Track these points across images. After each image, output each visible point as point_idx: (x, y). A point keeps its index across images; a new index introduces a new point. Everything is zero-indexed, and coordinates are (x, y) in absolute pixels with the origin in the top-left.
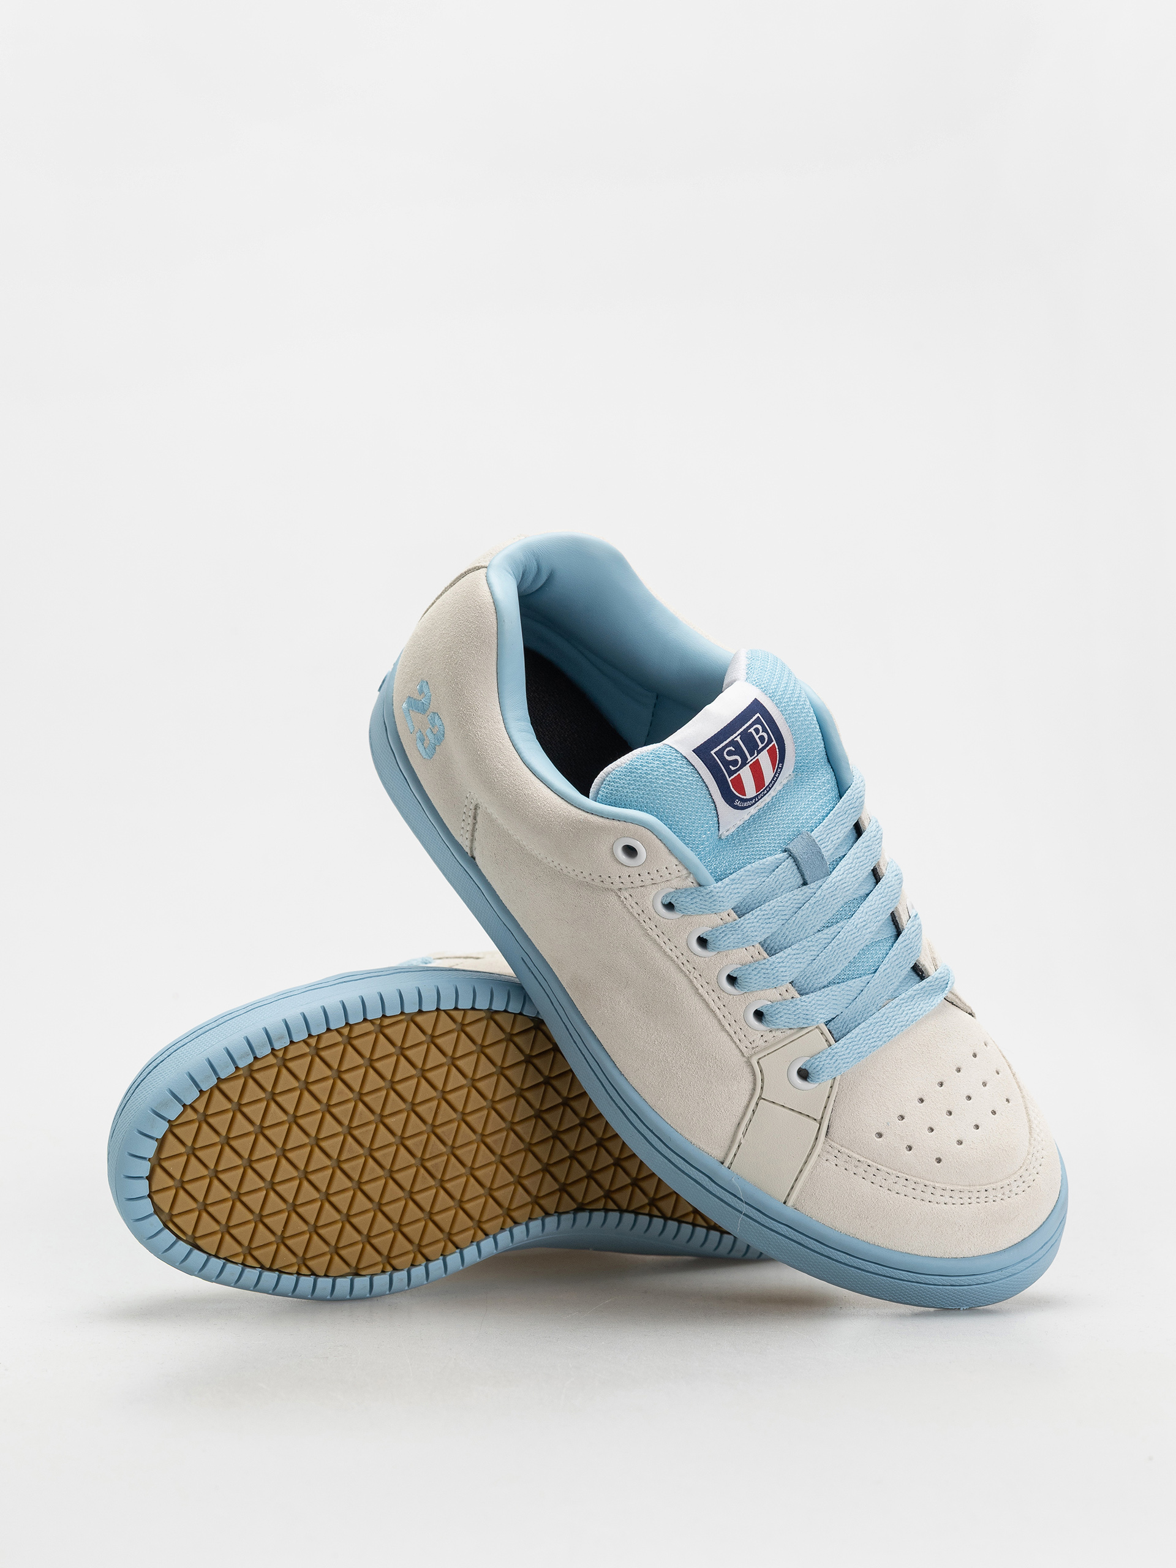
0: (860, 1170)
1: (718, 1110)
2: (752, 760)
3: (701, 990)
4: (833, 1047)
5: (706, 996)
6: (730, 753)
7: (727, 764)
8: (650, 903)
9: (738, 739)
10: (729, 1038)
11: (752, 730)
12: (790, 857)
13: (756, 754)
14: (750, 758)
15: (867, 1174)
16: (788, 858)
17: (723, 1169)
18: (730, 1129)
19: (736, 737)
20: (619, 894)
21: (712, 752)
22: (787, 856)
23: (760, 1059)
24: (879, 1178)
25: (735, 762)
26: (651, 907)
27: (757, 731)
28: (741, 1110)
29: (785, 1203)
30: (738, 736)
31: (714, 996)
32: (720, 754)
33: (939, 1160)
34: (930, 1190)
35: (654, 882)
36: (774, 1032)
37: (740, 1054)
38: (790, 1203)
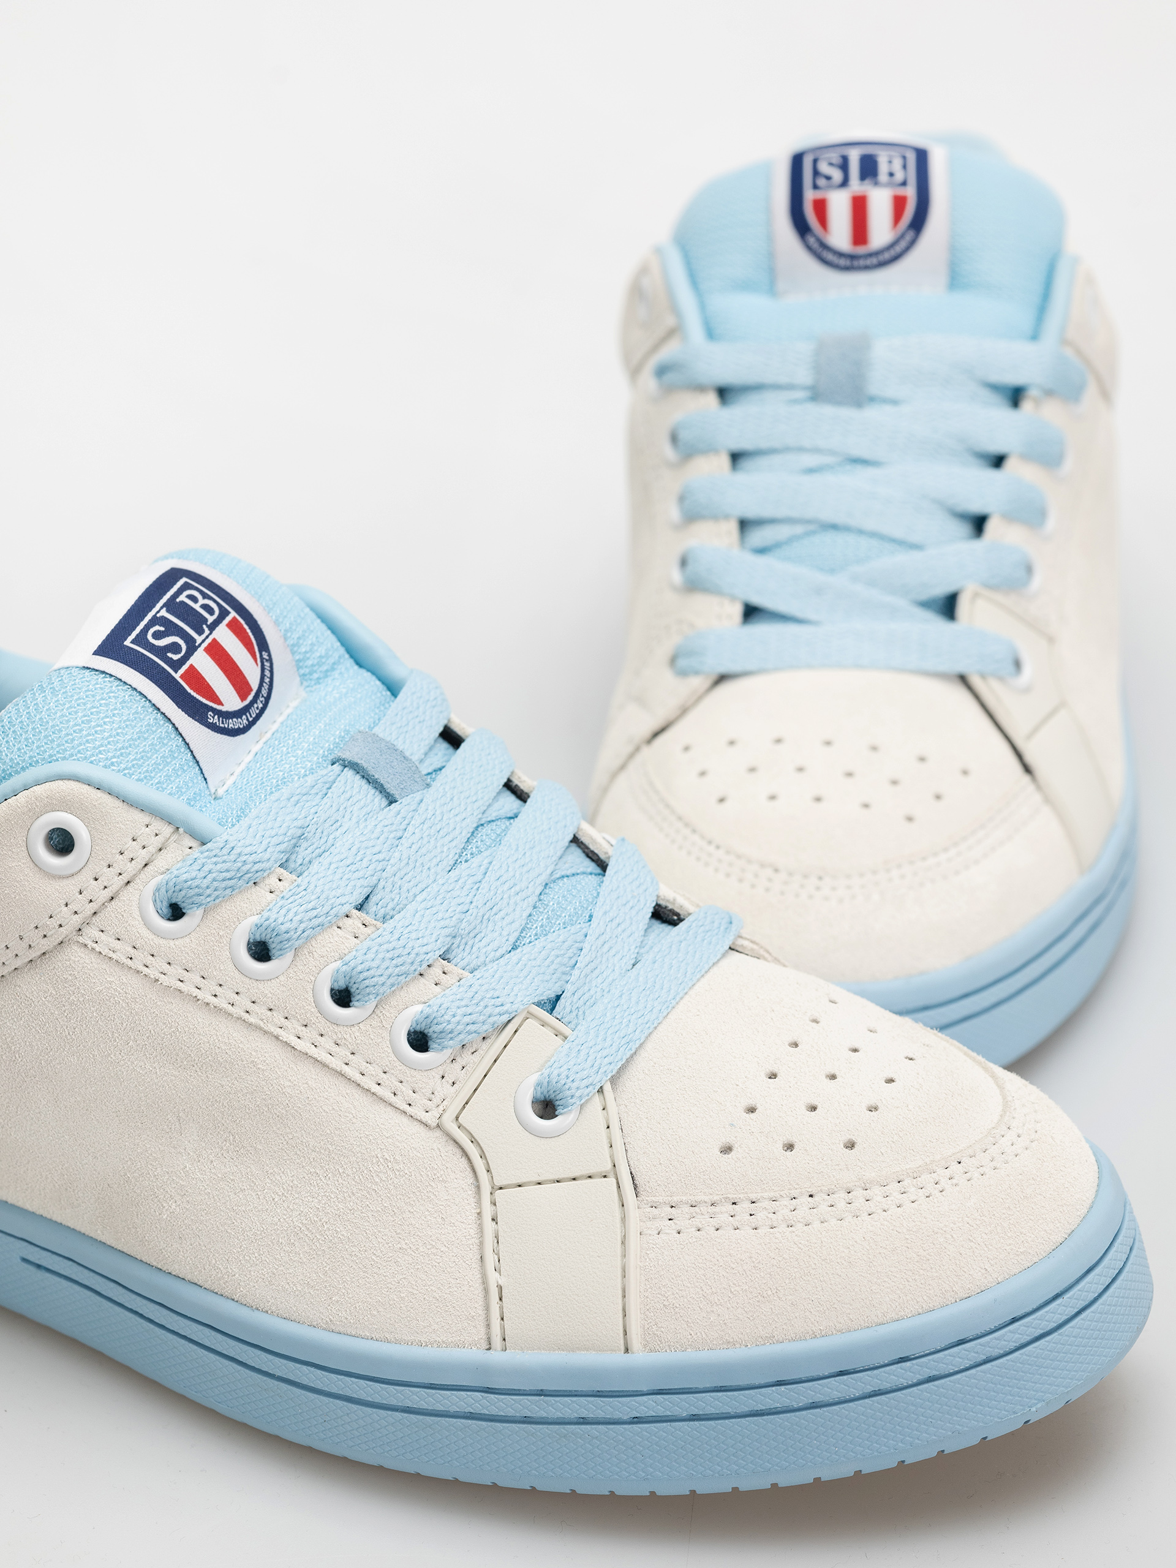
0: (723, 1218)
1: (434, 1251)
2: (203, 641)
3: (300, 1045)
4: (570, 1038)
5: (312, 1051)
6: (158, 635)
7: (161, 652)
8: (138, 923)
9: (164, 613)
10: (389, 1109)
11: (182, 598)
12: (346, 769)
13: (207, 631)
14: (199, 639)
15: (737, 1218)
16: (343, 771)
17: (496, 1357)
18: (475, 1276)
19: (159, 609)
20: (81, 939)
21: (128, 643)
22: (340, 768)
23: (457, 1118)
24: (761, 1216)
25: (176, 648)
26: (145, 932)
27: (191, 597)
28: (473, 1231)
29: (627, 1350)
30: (162, 608)
31: (327, 1043)
32: (141, 640)
33: (851, 1145)
34: (859, 1193)
35: (125, 878)
36: (458, 1059)
37: (422, 1128)
38: (636, 1343)
